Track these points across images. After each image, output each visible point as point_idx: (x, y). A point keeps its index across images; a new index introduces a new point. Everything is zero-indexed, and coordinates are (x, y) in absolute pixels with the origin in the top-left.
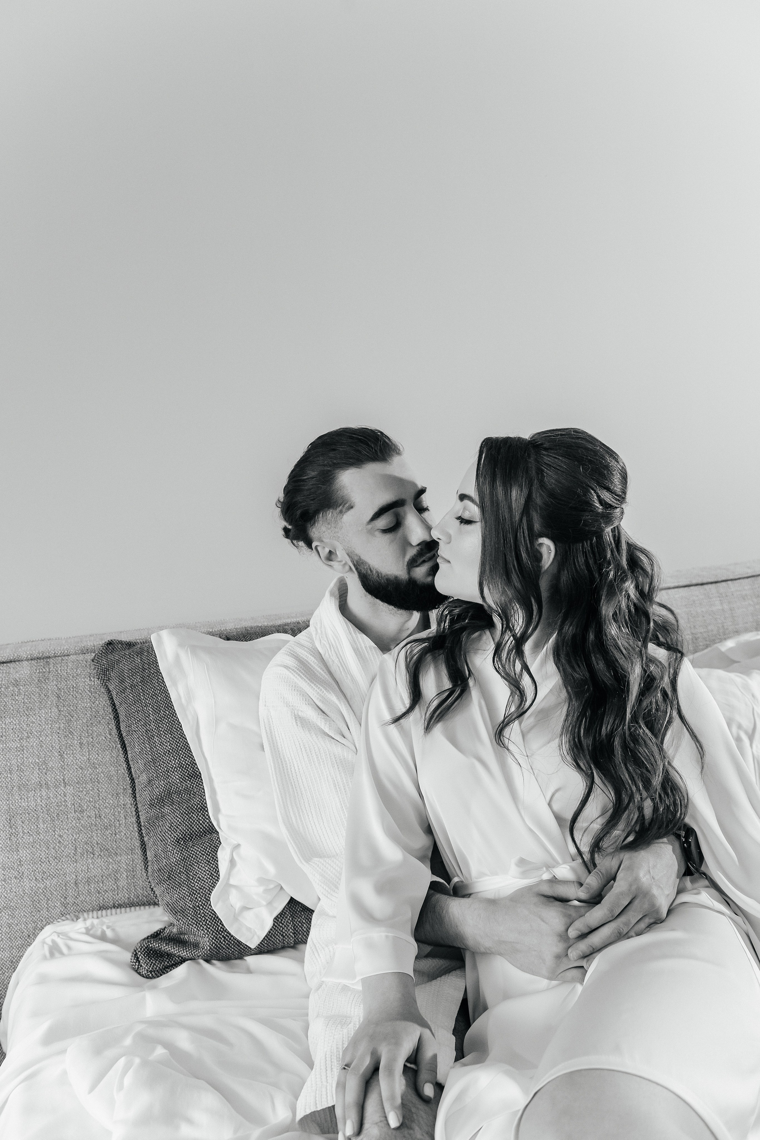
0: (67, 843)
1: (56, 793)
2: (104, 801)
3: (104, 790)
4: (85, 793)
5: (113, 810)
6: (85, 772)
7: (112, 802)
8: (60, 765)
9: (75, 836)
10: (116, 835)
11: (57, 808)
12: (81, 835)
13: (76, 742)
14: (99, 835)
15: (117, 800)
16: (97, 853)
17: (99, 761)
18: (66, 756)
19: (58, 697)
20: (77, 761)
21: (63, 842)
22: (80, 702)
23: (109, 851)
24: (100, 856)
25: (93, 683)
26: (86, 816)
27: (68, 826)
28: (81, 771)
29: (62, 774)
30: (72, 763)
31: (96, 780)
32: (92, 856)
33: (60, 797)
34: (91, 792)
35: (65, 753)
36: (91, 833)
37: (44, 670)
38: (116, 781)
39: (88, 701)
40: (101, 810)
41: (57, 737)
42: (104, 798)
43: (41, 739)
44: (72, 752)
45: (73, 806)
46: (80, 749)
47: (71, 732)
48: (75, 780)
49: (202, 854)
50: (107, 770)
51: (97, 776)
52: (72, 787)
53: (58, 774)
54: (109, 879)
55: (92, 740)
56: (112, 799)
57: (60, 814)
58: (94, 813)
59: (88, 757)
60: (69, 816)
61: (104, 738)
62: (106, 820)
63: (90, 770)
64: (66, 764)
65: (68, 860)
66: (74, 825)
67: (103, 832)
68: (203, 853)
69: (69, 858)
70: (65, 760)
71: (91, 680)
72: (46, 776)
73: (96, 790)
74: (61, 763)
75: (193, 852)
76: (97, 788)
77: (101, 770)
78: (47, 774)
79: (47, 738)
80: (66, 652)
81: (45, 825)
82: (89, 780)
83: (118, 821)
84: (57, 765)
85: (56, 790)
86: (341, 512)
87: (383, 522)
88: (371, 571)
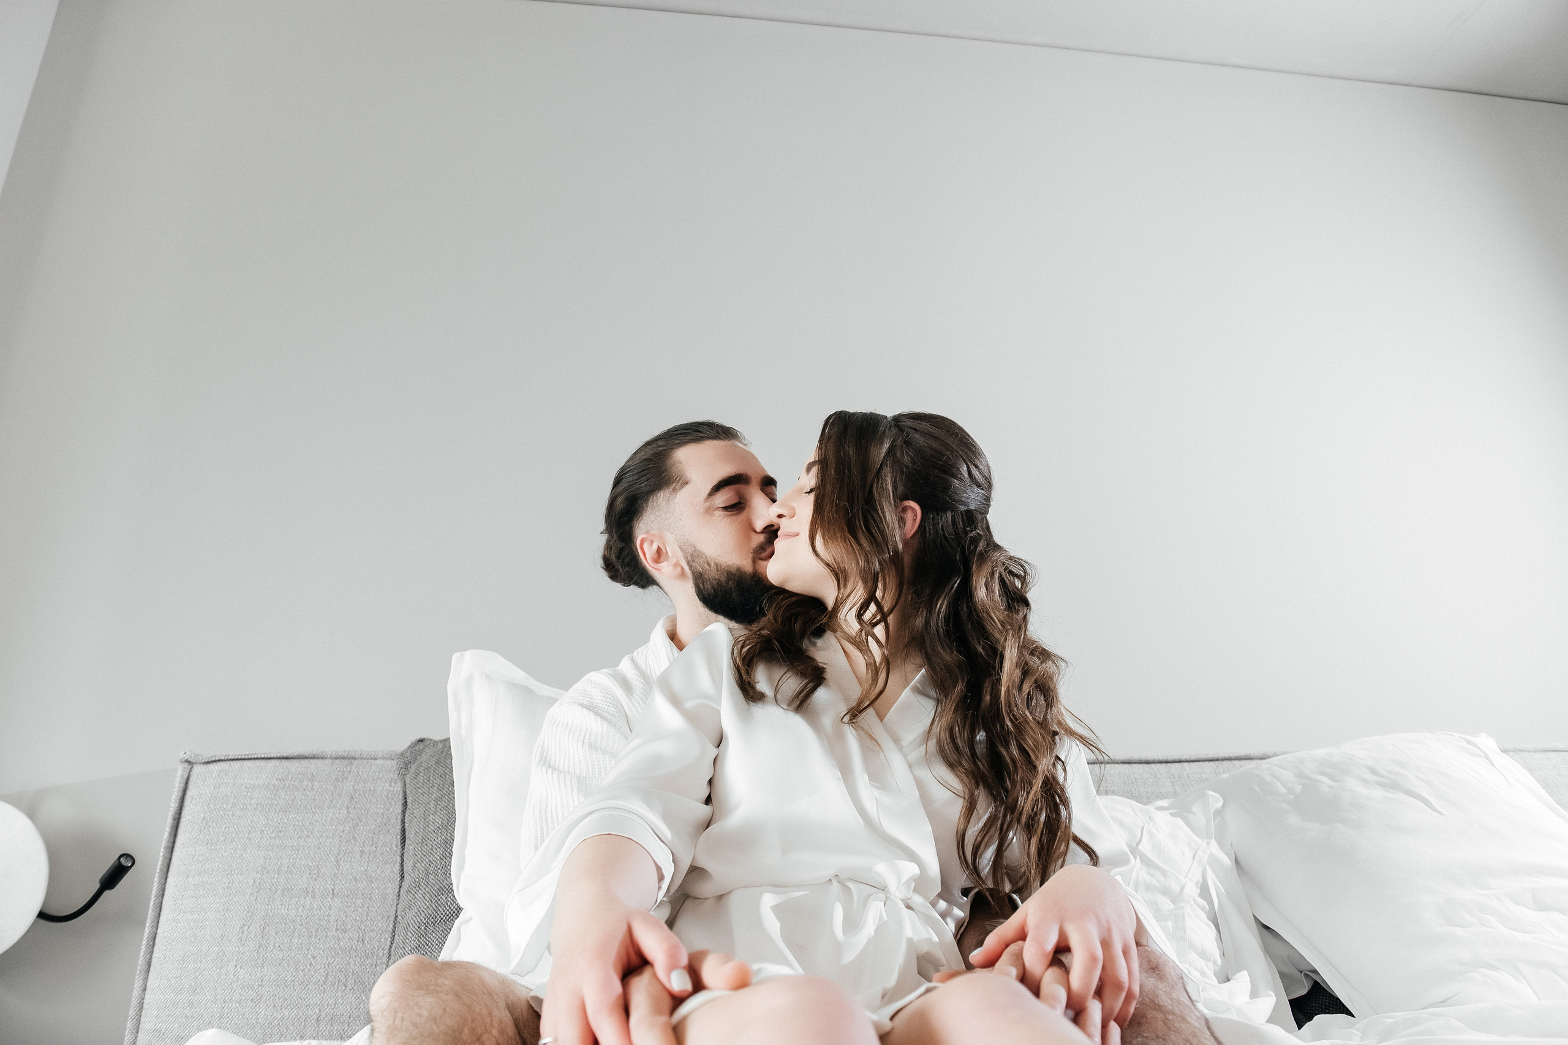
0: (319, 967)
1: (321, 905)
2: (372, 923)
3: (374, 910)
4: (353, 910)
5: (379, 935)
6: (359, 885)
7: (380, 926)
8: (333, 872)
9: (329, 960)
10: (376, 967)
11: (318, 923)
12: (337, 960)
13: (357, 849)
14: (357, 963)
15: (387, 924)
16: (350, 986)
17: (377, 875)
18: (342, 864)
19: (352, 798)
20: (353, 870)
21: (314, 965)
22: (373, 806)
23: (364, 986)
24: (352, 991)
25: (392, 789)
26: (348, 937)
27: (325, 946)
28: (354, 883)
29: (333, 883)
30: (347, 872)
31: (369, 897)
32: (344, 988)
33: (324, 909)
34: (360, 910)
35: (343, 859)
36: (348, 960)
37: (345, 770)
38: (390, 901)
39: (382, 806)
40: (366, 932)
41: (338, 840)
42: (373, 919)
43: (321, 840)
44: (350, 859)
45: (336, 923)
46: (359, 857)
47: (354, 838)
48: (346, 892)
50: (384, 886)
51: (370, 892)
52: (340, 901)
53: (329, 883)
54: (357, 1021)
55: (375, 849)
56: (381, 922)
57: (319, 930)
58: (357, 935)
59: (366, 868)
60: (328, 935)
61: (388, 850)
62: (368, 947)
63: (365, 883)
64: (340, 872)
65: (316, 989)
66: (332, 946)
67: (362, 960)
69: (316, 986)
70: (341, 867)
71: (390, 786)
72: (315, 882)
73: (366, 908)
74: (335, 870)
76: (368, 905)
77: (377, 886)
78: (317, 881)
79: (328, 840)
80: (373, 754)
81: (300, 941)
82: (361, 895)
83: (383, 949)
84: (330, 872)
85: (322, 900)
86: (674, 490)
87: (724, 498)
88: (709, 565)
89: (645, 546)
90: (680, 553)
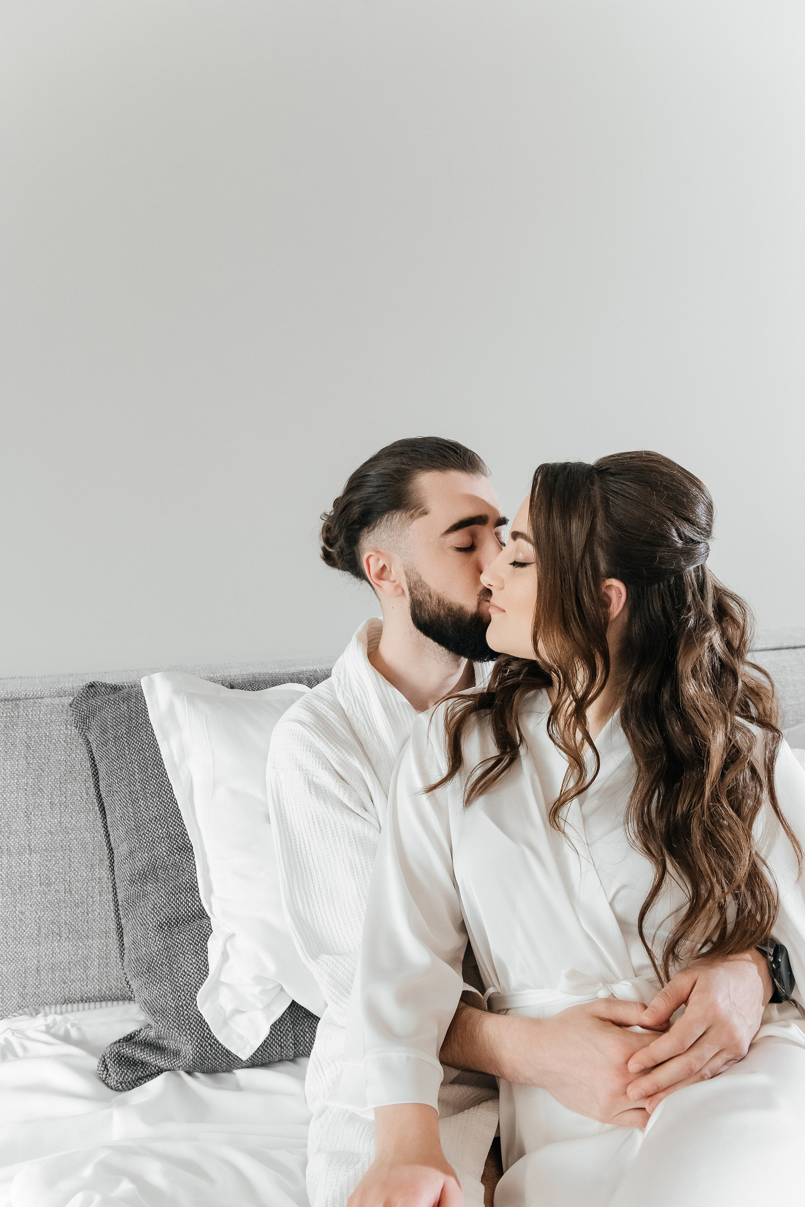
0: (30, 922)
1: (20, 862)
2: (76, 874)
3: (76, 860)
4: (54, 863)
5: (86, 884)
6: (55, 838)
7: (85, 875)
8: (25, 828)
9: (39, 914)
10: (88, 914)
11: (20, 879)
12: (46, 913)
13: (46, 801)
14: (67, 913)
15: (91, 872)
16: (64, 935)
17: (72, 826)
18: (33, 818)
19: (28, 747)
20: (46, 824)
21: (24, 920)
22: (53, 754)
23: (79, 933)
24: (68, 939)
25: (70, 732)
26: (54, 890)
27: (32, 901)
28: (50, 836)
29: (27, 839)
30: (40, 826)
31: (68, 848)
32: (58, 938)
33: (24, 866)
34: (61, 862)
35: (33, 813)
36: (58, 911)
37: (12, 714)
38: (91, 850)
39: (63, 753)
40: (72, 883)
41: (24, 794)
42: (77, 870)
43: (4, 796)
44: (40, 813)
45: (39, 878)
46: (50, 810)
47: (40, 790)
48: (43, 846)
49: (189, 943)
50: (81, 836)
51: (68, 844)
52: (39, 855)
53: (23, 839)
54: (78, 966)
55: (65, 800)
56: (86, 871)
57: (22, 886)
58: (63, 886)
59: (59, 820)
60: (33, 890)
61: (79, 798)
62: (77, 896)
63: (61, 835)
64: (33, 827)
65: (30, 942)
66: (39, 900)
67: (73, 910)
68: (191, 942)
69: (31, 939)
70: (33, 822)
71: (67, 728)
72: (8, 840)
73: (67, 859)
74: (27, 825)
75: (178, 941)
76: (68, 857)
77: (74, 836)
78: (10, 838)
79: (12, 795)
80: (40, 693)
81: (5, 899)
82: (60, 847)
83: (92, 898)
84: (22, 828)
85: (20, 857)
86: (412, 516)
87: (459, 538)
88: (430, 597)
89: (372, 561)
90: (404, 577)
